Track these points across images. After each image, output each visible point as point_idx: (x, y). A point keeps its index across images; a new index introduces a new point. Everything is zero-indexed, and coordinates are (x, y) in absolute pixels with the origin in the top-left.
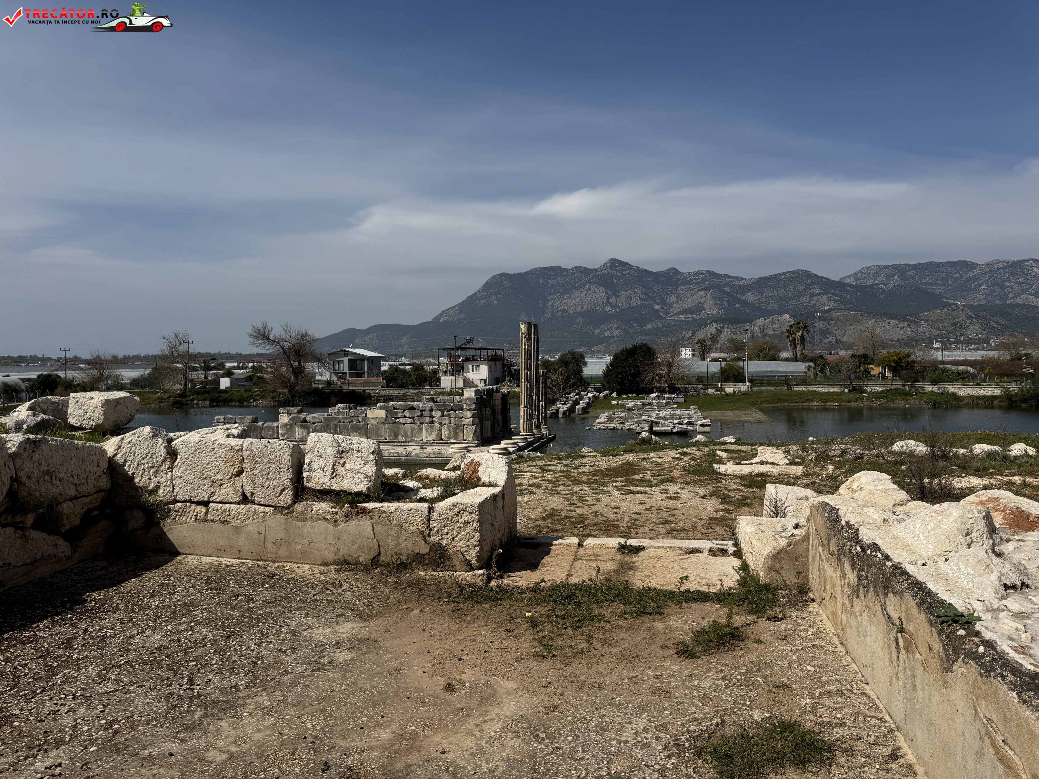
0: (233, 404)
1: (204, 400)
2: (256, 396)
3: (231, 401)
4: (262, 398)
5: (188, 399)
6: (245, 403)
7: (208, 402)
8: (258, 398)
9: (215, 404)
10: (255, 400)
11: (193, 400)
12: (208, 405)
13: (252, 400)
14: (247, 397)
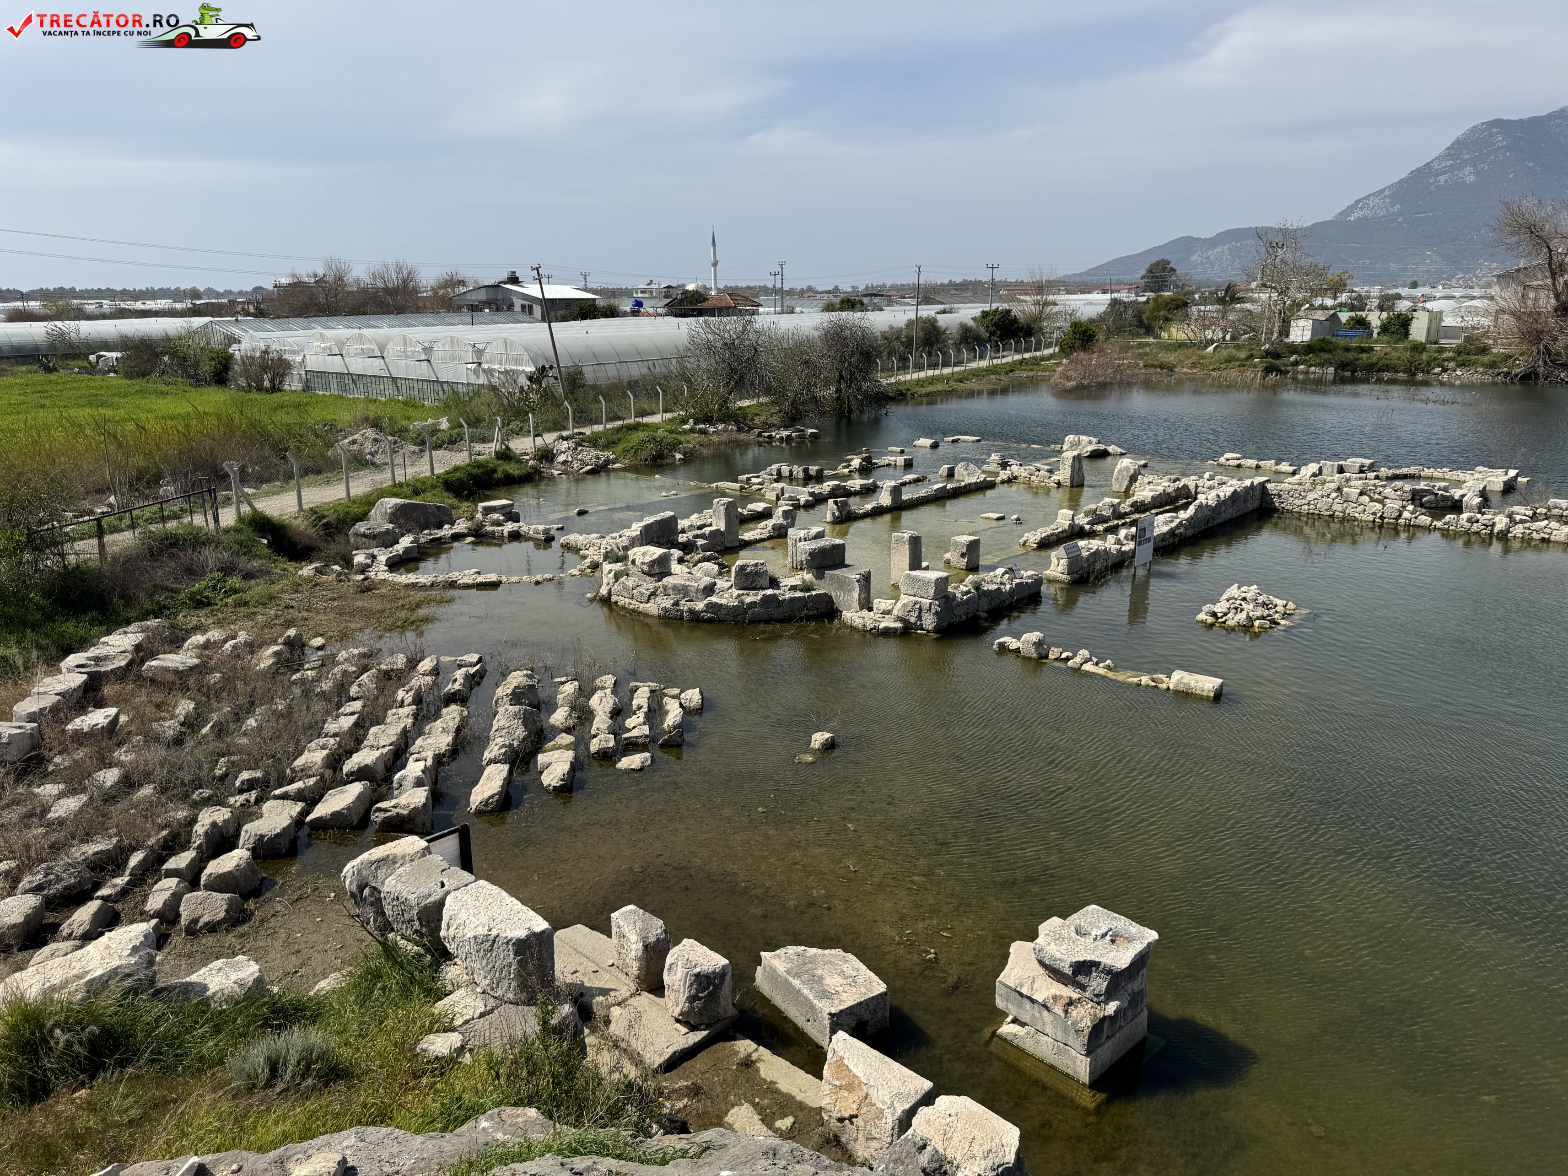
0: (1386, 376)
1: (1321, 365)
2: (1449, 360)
3: (1386, 368)
4: (1463, 365)
5: (1285, 360)
6: (1420, 376)
7: (1331, 370)
8: (1452, 365)
9: (1348, 374)
10: (1445, 370)
11: (1296, 363)
12: (1330, 377)
13: (1438, 370)
14: (1429, 364)
